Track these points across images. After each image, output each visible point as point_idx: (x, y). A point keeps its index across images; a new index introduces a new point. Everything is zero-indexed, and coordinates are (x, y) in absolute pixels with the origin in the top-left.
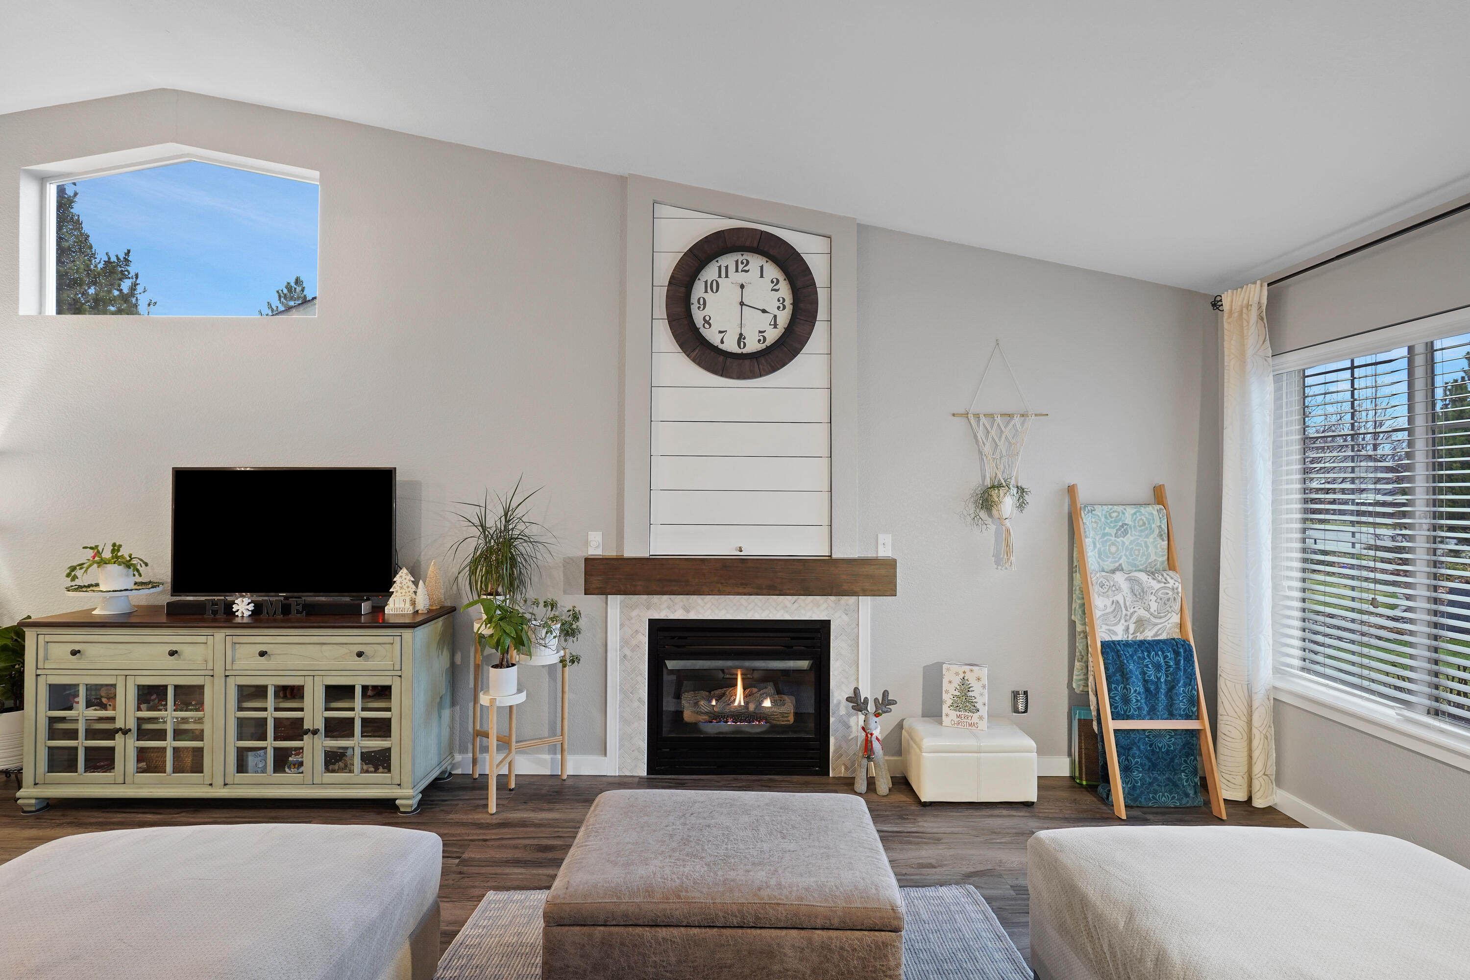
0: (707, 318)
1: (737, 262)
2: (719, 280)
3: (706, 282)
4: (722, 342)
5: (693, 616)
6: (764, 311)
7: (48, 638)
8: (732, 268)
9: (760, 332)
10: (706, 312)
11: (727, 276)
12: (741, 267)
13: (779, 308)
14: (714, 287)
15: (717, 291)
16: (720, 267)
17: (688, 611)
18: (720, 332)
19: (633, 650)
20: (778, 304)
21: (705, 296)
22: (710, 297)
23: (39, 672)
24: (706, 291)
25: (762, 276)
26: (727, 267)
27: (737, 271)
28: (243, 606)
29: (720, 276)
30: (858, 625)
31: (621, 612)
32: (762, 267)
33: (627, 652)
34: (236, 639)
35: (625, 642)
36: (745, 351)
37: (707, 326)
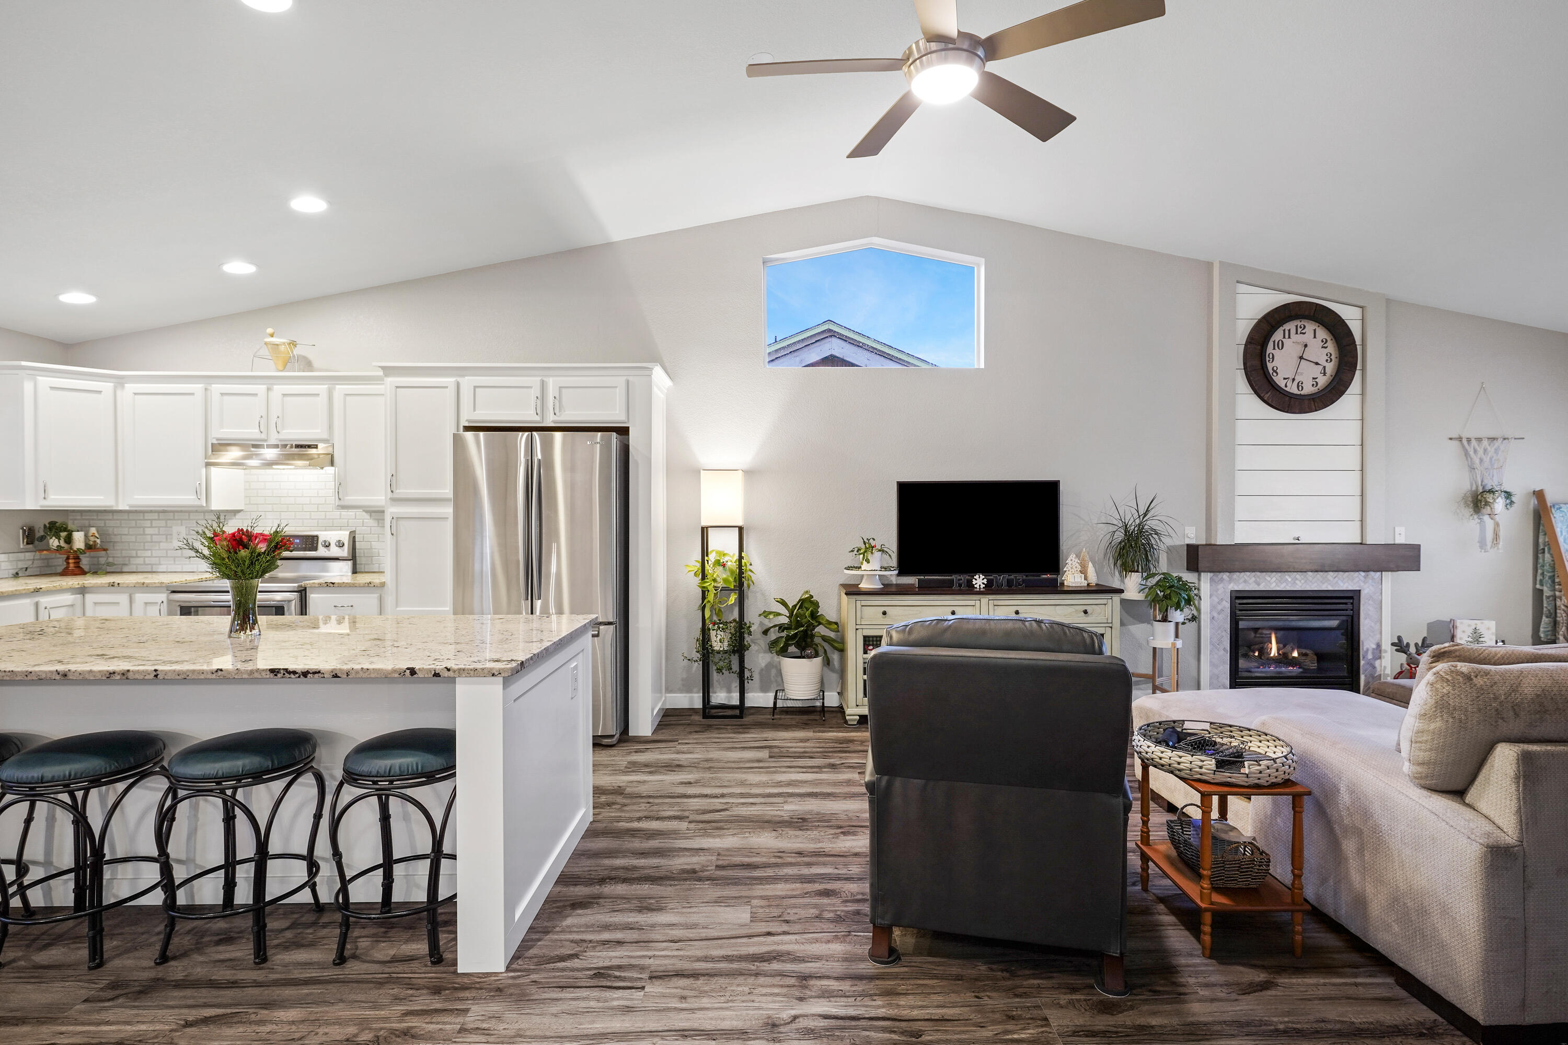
0: (1275, 369)
1: (1297, 326)
2: (1284, 340)
3: (1274, 342)
4: (1286, 386)
5: (1262, 587)
6: (1317, 364)
7: (864, 603)
8: (1293, 331)
9: (1314, 378)
10: (1274, 364)
11: (1289, 337)
12: (1299, 330)
13: (1327, 360)
14: (1280, 345)
15: (1282, 348)
16: (1284, 330)
17: (1259, 584)
18: (1285, 379)
19: (1219, 613)
20: (1326, 358)
21: (1273, 352)
22: (1277, 352)
23: (858, 627)
24: (1274, 349)
25: (1315, 337)
26: (1289, 330)
27: (1297, 333)
28: (979, 581)
29: (1284, 337)
30: (1381, 593)
31: (1211, 585)
32: (1315, 331)
33: (1215, 615)
34: (996, 603)
35: (1213, 607)
36: (1302, 393)
37: (1275, 374)
